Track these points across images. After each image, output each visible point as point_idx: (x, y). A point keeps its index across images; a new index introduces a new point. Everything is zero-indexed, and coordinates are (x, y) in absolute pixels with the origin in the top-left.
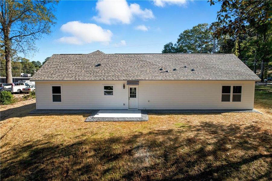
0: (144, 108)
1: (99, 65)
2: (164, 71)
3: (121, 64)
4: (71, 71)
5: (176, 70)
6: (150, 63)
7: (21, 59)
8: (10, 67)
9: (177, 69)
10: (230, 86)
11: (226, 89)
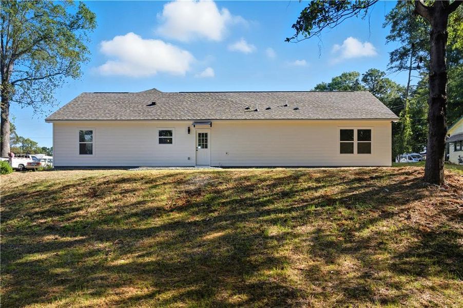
0: (220, 163)
1: (154, 104)
2: (252, 110)
3: (187, 103)
4: (109, 111)
5: (270, 109)
6: (232, 102)
7: (21, 140)
8: (7, 130)
9: (272, 107)
10: (353, 130)
11: (346, 135)
